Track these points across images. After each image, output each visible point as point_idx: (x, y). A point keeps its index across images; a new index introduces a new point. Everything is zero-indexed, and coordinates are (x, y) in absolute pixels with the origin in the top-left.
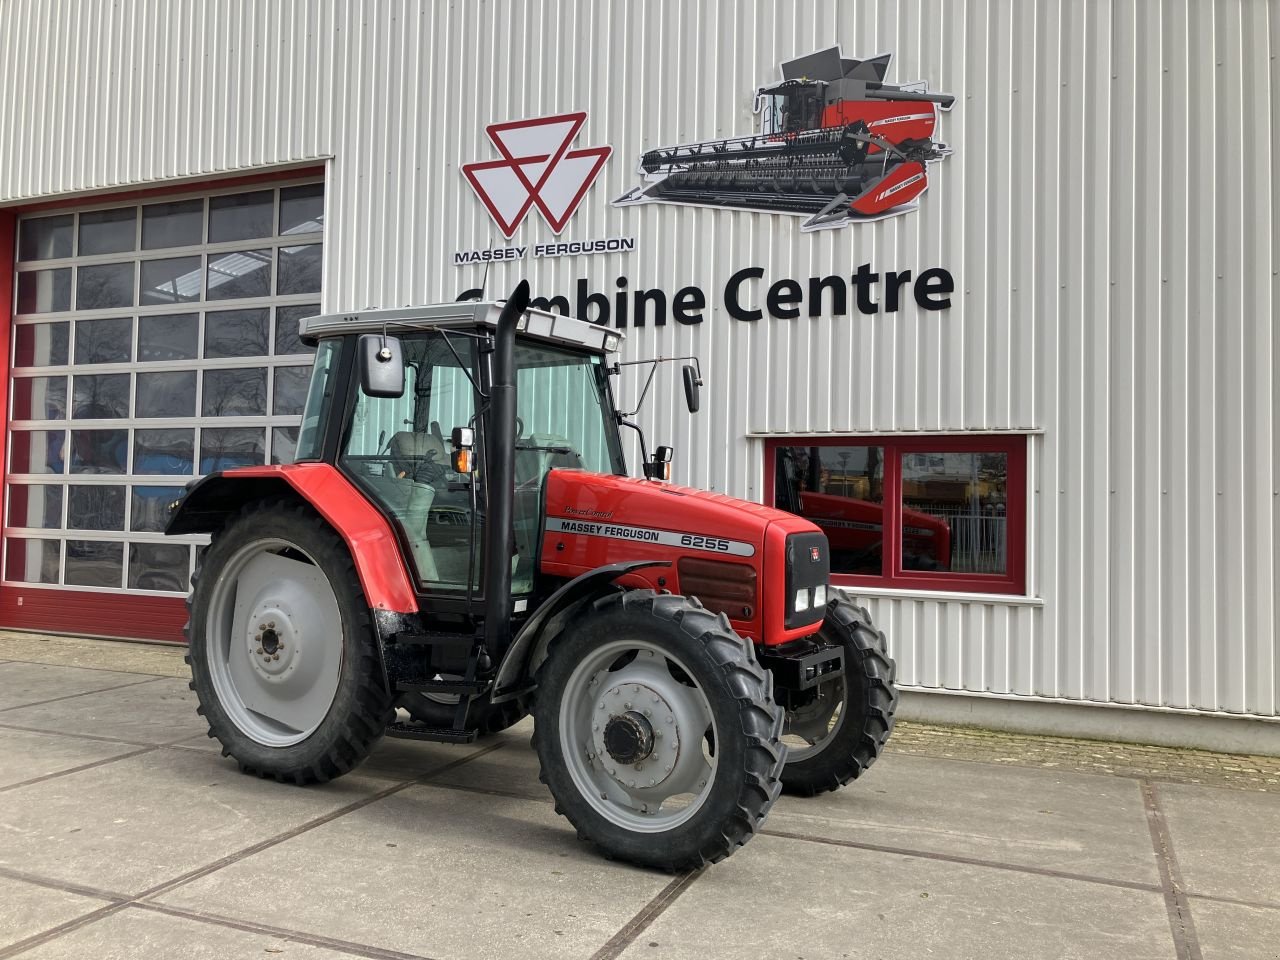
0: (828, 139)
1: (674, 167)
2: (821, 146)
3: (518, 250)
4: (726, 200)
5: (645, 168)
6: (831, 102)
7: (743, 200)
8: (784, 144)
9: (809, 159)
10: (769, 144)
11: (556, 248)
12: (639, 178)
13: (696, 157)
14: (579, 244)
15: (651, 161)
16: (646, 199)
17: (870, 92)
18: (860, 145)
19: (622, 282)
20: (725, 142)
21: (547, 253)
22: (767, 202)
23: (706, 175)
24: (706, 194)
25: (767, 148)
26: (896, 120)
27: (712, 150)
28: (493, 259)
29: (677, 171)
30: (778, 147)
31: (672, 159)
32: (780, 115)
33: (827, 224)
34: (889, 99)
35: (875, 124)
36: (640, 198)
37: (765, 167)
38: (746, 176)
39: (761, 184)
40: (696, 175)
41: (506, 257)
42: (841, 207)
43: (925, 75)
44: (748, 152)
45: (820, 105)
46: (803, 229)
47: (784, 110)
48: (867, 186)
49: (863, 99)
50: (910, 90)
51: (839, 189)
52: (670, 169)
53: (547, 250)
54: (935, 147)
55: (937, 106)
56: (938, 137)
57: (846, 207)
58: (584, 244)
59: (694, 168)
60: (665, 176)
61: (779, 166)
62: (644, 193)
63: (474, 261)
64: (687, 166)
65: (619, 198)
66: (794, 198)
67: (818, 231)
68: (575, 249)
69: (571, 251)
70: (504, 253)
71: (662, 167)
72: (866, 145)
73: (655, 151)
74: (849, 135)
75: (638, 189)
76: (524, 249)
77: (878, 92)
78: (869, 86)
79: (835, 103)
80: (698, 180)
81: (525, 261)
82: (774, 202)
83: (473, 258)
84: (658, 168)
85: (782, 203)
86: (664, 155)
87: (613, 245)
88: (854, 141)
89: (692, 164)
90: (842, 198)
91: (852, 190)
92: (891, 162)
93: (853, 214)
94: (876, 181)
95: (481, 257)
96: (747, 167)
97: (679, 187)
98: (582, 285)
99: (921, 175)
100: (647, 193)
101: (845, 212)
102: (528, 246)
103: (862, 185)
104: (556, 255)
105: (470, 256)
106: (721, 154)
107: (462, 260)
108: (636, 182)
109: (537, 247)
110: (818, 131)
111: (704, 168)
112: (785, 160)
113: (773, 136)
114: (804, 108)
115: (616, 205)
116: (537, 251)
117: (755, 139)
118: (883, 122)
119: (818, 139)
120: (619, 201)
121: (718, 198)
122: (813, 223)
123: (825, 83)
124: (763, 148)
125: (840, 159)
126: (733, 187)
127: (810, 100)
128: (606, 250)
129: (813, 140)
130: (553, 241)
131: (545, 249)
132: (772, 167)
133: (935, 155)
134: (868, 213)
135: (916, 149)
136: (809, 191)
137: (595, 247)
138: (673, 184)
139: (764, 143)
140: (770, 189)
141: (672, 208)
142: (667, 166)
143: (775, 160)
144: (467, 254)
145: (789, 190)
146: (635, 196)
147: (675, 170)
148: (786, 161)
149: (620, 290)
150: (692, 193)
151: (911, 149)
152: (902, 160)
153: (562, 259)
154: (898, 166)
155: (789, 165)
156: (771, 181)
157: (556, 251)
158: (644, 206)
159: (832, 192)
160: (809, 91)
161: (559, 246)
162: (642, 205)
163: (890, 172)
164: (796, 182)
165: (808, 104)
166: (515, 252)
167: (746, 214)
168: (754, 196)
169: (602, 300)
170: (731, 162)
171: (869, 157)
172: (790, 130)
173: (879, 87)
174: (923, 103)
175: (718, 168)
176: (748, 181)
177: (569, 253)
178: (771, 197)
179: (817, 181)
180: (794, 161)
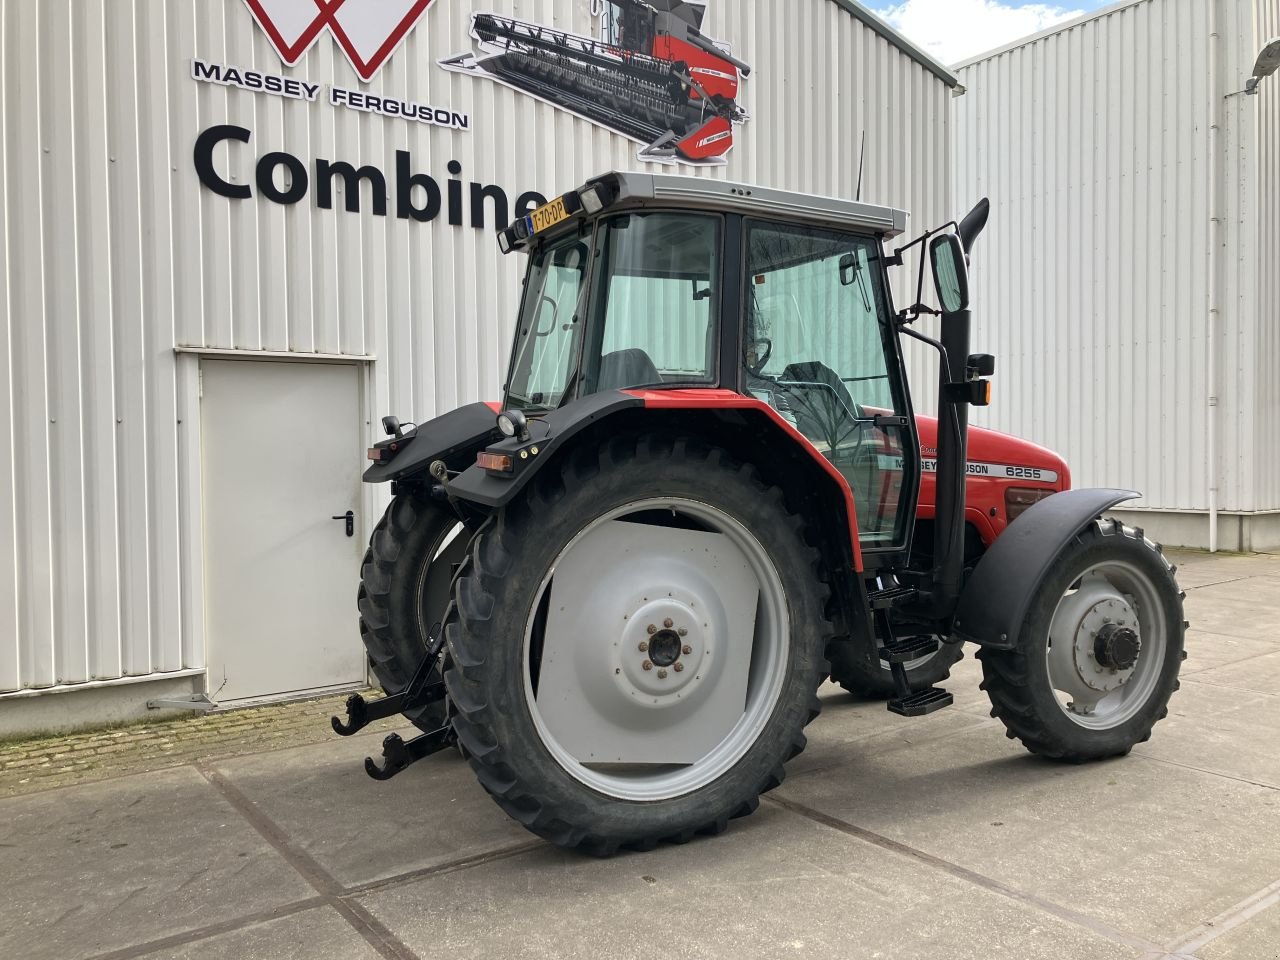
0: (658, 70)
1: (512, 43)
2: (651, 74)
3: (305, 85)
4: (568, 103)
5: (478, 33)
6: (660, 32)
7: (584, 107)
8: (620, 59)
9: (643, 84)
10: (607, 55)
11: (364, 99)
12: (470, 41)
13: (534, 40)
14: (397, 104)
15: (486, 27)
16: (480, 71)
17: (691, 36)
18: (684, 86)
19: (454, 167)
20: (565, 35)
21: (351, 103)
22: (607, 117)
23: (548, 67)
24: (548, 88)
25: (606, 58)
26: (710, 72)
27: (552, 40)
28: (263, 88)
29: (516, 49)
30: (616, 61)
31: (509, 33)
32: (616, 26)
33: (659, 157)
34: (705, 50)
35: (695, 69)
36: (473, 68)
37: (605, 79)
38: (587, 82)
39: (601, 96)
40: (537, 63)
41: (287, 91)
42: (668, 145)
43: (728, 36)
44: (587, 55)
45: (651, 29)
46: (640, 157)
47: (621, 22)
48: (690, 130)
49: (685, 40)
50: (720, 47)
51: (668, 125)
52: (508, 45)
53: (351, 99)
54: (738, 110)
55: (738, 70)
56: (738, 100)
57: (674, 145)
58: (403, 105)
59: (533, 54)
60: (502, 52)
61: (617, 83)
62: (479, 64)
63: (229, 82)
64: (526, 48)
65: (447, 59)
66: (632, 121)
67: (649, 163)
68: (391, 108)
69: (386, 109)
70: (283, 84)
71: (498, 38)
72: (688, 87)
73: (489, 16)
74: (675, 73)
75: (470, 56)
76: (315, 87)
77: (697, 39)
78: (690, 30)
79: (663, 35)
80: (539, 68)
81: (315, 105)
82: (613, 119)
83: (227, 78)
84: (494, 39)
85: (620, 122)
86: (500, 25)
87: (442, 117)
88: (679, 81)
89: (532, 48)
90: (670, 135)
91: (680, 130)
92: (708, 113)
93: (680, 155)
94: (697, 127)
95: (243, 79)
96: (586, 71)
97: (518, 70)
98: (403, 159)
99: (728, 132)
100: (482, 64)
101: (673, 150)
102: (321, 84)
103: (686, 127)
104: (364, 108)
105: (223, 74)
106: (560, 46)
107: (208, 75)
108: (466, 47)
109: (335, 91)
110: (649, 58)
111: (544, 57)
112: (621, 77)
113: (610, 47)
114: (638, 29)
115: (443, 66)
116: (335, 98)
117: (593, 44)
118: (700, 70)
119: (649, 67)
120: (447, 63)
121: (559, 97)
122: (647, 153)
123: (655, 10)
124: (602, 57)
125: (669, 94)
126: (574, 89)
127: (642, 22)
128: (434, 121)
129: (646, 66)
130: (356, 89)
131: (347, 96)
132: (611, 81)
133: (737, 117)
134: (691, 157)
135: (724, 108)
136: (643, 118)
137: (418, 113)
138: (512, 64)
139: (603, 52)
140: (609, 105)
141: (508, 91)
142: (505, 40)
143: (613, 74)
144: (217, 68)
145: (626, 111)
146: (468, 62)
147: (513, 48)
148: (623, 79)
149: (451, 177)
150: (534, 82)
151: (721, 105)
152: (714, 114)
153: (372, 117)
154: (712, 117)
155: (626, 85)
156: (610, 95)
157: (364, 103)
158: (476, 79)
159: (662, 126)
160: (641, 12)
161: (368, 98)
162: (475, 78)
163: (707, 121)
164: (633, 105)
165: (641, 27)
166: (301, 87)
167: (586, 123)
168: (595, 107)
169: (430, 185)
170: (572, 60)
171: (691, 101)
172: (625, 46)
173: (697, 34)
174: (728, 64)
175: (559, 62)
176: (589, 88)
177: (382, 111)
178: (611, 114)
179: (651, 110)
180: (631, 82)
